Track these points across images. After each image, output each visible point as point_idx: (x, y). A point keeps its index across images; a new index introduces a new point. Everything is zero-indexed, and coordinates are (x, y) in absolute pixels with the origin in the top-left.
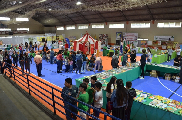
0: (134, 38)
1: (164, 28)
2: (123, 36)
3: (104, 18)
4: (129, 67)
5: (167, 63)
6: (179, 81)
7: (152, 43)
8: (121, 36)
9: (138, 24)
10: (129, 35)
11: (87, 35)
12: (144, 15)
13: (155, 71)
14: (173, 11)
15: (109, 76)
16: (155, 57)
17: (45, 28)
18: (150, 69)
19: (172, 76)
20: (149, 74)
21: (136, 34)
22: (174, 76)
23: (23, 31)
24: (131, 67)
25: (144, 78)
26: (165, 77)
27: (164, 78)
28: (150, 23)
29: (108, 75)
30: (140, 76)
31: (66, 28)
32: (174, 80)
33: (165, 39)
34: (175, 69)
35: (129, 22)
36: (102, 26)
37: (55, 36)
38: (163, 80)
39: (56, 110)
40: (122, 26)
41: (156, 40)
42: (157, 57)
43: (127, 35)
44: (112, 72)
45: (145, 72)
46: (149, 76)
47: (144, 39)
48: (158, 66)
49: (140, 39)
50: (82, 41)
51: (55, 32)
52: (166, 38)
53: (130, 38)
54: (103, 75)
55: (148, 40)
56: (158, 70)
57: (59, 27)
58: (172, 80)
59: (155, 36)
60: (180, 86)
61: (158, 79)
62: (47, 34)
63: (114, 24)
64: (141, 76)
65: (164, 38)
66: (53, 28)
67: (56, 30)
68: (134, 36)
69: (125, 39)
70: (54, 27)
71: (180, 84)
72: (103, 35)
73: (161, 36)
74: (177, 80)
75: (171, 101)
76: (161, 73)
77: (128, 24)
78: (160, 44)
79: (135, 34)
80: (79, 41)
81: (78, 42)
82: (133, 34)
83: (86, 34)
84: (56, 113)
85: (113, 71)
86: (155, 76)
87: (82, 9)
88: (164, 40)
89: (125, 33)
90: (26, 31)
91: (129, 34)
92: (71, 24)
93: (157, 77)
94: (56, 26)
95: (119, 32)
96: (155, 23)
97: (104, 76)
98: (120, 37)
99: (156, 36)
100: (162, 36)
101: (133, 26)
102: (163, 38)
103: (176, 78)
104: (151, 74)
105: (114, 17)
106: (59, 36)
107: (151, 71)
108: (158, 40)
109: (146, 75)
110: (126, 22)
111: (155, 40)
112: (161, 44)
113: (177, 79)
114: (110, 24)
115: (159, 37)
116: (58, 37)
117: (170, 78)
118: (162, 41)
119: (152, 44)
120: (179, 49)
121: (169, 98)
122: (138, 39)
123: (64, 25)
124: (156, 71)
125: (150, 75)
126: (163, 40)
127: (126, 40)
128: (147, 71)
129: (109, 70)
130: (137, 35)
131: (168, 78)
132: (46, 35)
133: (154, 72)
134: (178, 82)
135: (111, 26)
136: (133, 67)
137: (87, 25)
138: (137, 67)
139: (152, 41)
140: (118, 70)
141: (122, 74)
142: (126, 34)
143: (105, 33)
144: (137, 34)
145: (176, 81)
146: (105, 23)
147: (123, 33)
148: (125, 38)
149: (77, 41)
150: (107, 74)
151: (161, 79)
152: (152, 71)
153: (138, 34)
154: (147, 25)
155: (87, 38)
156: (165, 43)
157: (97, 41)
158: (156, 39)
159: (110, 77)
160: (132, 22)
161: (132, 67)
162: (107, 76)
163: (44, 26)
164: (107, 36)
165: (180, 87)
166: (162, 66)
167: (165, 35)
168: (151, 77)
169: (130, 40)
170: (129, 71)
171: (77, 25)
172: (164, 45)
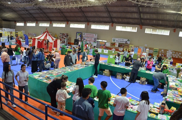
0: (93, 39)
1: (121, 31)
2: (83, 36)
3: (66, 17)
4: (82, 66)
6: (129, 79)
8: (81, 36)
9: (98, 26)
10: (88, 35)
11: (46, 33)
12: (104, 17)
13: (108, 71)
15: (61, 73)
16: (110, 57)
17: (4, 22)
18: (103, 68)
20: (103, 72)
21: (96, 35)
22: (125, 75)
24: (85, 66)
25: (97, 77)
26: (117, 76)
27: (116, 78)
28: (109, 26)
29: (61, 72)
30: (93, 75)
31: (26, 24)
32: (125, 79)
33: (122, 42)
34: (126, 68)
35: (90, 23)
36: (63, 25)
37: (13, 31)
38: (115, 79)
40: (82, 26)
41: (114, 42)
42: (112, 58)
44: (64, 70)
45: (99, 71)
46: (102, 75)
47: (103, 41)
48: (111, 65)
49: (99, 40)
50: (40, 38)
51: (14, 27)
52: (123, 41)
53: (90, 39)
54: (55, 72)
55: (106, 41)
56: (111, 70)
57: (19, 23)
58: (123, 79)
59: (113, 38)
60: (129, 84)
61: (110, 78)
62: (5, 29)
63: (75, 23)
65: (121, 41)
66: (13, 23)
67: (15, 26)
68: (94, 37)
70: (14, 22)
71: (130, 83)
72: (63, 34)
73: (119, 39)
74: (127, 79)
76: (113, 73)
77: (88, 25)
78: (118, 46)
79: (95, 35)
80: (38, 39)
81: (36, 40)
82: (93, 35)
83: (46, 32)
85: (66, 68)
86: (108, 75)
89: (85, 34)
92: (32, 21)
93: (109, 76)
94: (16, 21)
95: (80, 32)
96: (113, 26)
98: (80, 37)
100: (120, 39)
101: (94, 27)
103: (126, 77)
104: (104, 73)
105: (75, 17)
106: (18, 32)
107: (104, 71)
108: (116, 42)
109: (99, 74)
110: (87, 23)
111: (113, 42)
113: (128, 78)
114: (71, 23)
115: (116, 39)
116: (17, 33)
117: (121, 77)
119: (110, 45)
120: (132, 52)
122: (97, 40)
123: (25, 21)
124: (109, 71)
125: (104, 74)
127: (86, 40)
128: (100, 70)
129: (63, 68)
130: (97, 36)
131: (119, 77)
132: (4, 30)
133: (107, 72)
134: (129, 80)
135: (73, 26)
136: (87, 66)
137: (48, 23)
138: (90, 66)
139: (110, 43)
140: (71, 68)
141: (75, 71)
142: (85, 35)
143: (65, 33)
144: (97, 35)
145: (126, 79)
146: (66, 22)
147: (83, 33)
148: (85, 38)
149: (36, 38)
150: (59, 71)
151: (113, 77)
152: (105, 70)
154: (106, 27)
155: (46, 35)
156: (121, 45)
157: (56, 40)
158: (114, 41)
160: (92, 23)
161: (86, 66)
162: (59, 72)
163: (2, 20)
164: (68, 35)
165: (129, 85)
167: (122, 38)
168: (104, 75)
169: (89, 41)
170: (82, 69)
171: (38, 22)
172: (121, 47)
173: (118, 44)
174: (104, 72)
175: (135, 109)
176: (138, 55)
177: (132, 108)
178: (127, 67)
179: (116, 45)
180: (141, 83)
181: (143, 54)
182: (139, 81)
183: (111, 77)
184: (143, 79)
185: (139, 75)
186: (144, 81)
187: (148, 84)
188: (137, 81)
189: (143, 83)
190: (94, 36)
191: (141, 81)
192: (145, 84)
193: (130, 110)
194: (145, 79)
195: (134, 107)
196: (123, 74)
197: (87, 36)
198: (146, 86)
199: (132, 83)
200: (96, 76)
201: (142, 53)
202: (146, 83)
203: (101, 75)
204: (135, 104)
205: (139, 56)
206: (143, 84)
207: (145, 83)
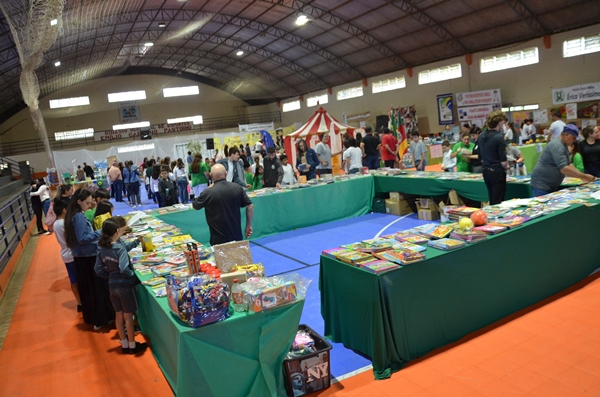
0: (490, 107)
1: (584, 56)
2: (459, 104)
3: (398, 54)
7: (546, 115)
8: (452, 106)
9: (502, 59)
10: (474, 99)
13: (397, 195)
18: (384, 190)
19: (437, 203)
20: (384, 204)
21: (495, 92)
22: (441, 204)
23: (179, 124)
28: (537, 49)
31: (306, 103)
32: (440, 217)
33: (589, 95)
35: (475, 55)
36: (398, 83)
40: (453, 72)
41: (560, 103)
43: (468, 99)
45: (375, 201)
47: (527, 108)
49: (512, 109)
52: (591, 91)
53: (480, 110)
55: (536, 107)
57: (288, 102)
59: (554, 91)
62: (246, 126)
63: (431, 69)
65: (585, 92)
67: (280, 112)
68: (490, 100)
69: (465, 114)
70: (275, 104)
72: (402, 112)
73: (576, 87)
77: (470, 62)
78: (575, 117)
79: (491, 91)
82: (487, 94)
83: (316, 113)
88: (587, 99)
89: (464, 95)
91: (475, 96)
94: (280, 101)
95: (446, 94)
96: (552, 46)
98: (449, 111)
99: (559, 90)
100: (579, 86)
101: (489, 65)
102: (580, 92)
103: (443, 210)
105: (425, 46)
107: (388, 197)
108: (565, 101)
110: (464, 58)
111: (557, 104)
112: (579, 117)
114: (421, 71)
115: (567, 91)
118: (579, 104)
119: (546, 119)
123: (301, 94)
124: (400, 194)
125: (388, 210)
126: (582, 100)
127: (469, 117)
130: (499, 95)
132: (243, 130)
133: (394, 199)
135: (428, 77)
137: (357, 86)
139: (545, 111)
142: (465, 99)
143: (405, 105)
144: (498, 90)
146: (405, 71)
147: (457, 95)
148: (464, 110)
152: (391, 194)
153: (502, 92)
154: (530, 57)
156: (589, 110)
158: (559, 98)
160: (481, 53)
164: (413, 112)
167: (587, 83)
168: (390, 214)
169: (479, 117)
171: (334, 89)
172: (589, 117)
173: (574, 108)
174: (387, 201)
179: (570, 111)
190: (492, 96)
197: (471, 102)
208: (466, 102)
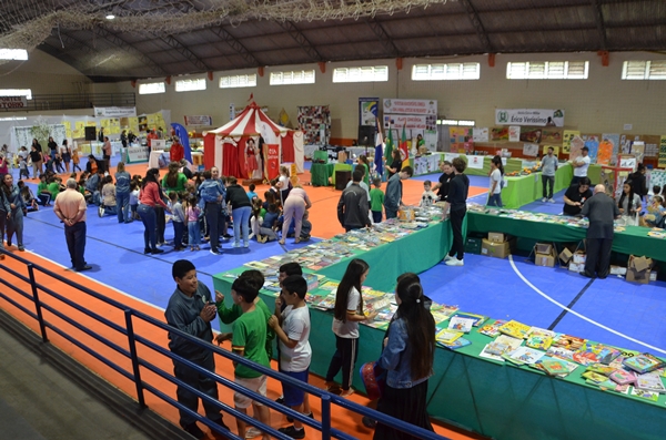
0: (423, 119)
1: (528, 80)
2: (386, 110)
3: (314, 46)
4: (406, 225)
5: (543, 204)
6: (583, 266)
7: (487, 134)
8: (378, 112)
9: (438, 68)
10: (405, 107)
11: (251, 111)
12: (457, 34)
13: (500, 237)
14: (559, 21)
15: (336, 258)
17: (95, 88)
18: (481, 229)
19: (560, 250)
20: (481, 245)
21: (431, 103)
22: (566, 251)
23: (7, 98)
24: (415, 224)
25: (462, 262)
26: (537, 256)
27: (532, 261)
28: (478, 65)
29: (333, 254)
30: (448, 256)
31: (174, 86)
32: (567, 265)
33: (534, 120)
34: (570, 224)
35: (406, 60)
36: (307, 78)
37: (132, 115)
38: (529, 267)
39: (144, 390)
40: (378, 74)
41: (503, 123)
43: (398, 107)
44: (345, 245)
45: (467, 240)
46: (479, 252)
47: (462, 123)
48: (510, 216)
49: (445, 122)
50: (232, 133)
51: (132, 100)
52: (536, 117)
53: (411, 120)
54: (312, 257)
55: (472, 123)
56: (511, 232)
57: (147, 83)
58: (561, 264)
59: (498, 111)
60: (588, 285)
61: (512, 262)
62: (103, 110)
63: (349, 67)
64: (451, 255)
65: (530, 116)
66: (126, 86)
67: (135, 94)
68: (424, 110)
69: (392, 122)
70: (129, 82)
71: (589, 279)
72: (310, 111)
73: (521, 110)
74: (577, 265)
75: (556, 340)
76: (522, 243)
77: (400, 67)
78: (518, 139)
79: (427, 102)
80: (225, 135)
81: (218, 138)
82: (421, 104)
83: (248, 108)
84: (146, 403)
85: (350, 239)
86: (502, 253)
87: (230, 14)
88: (531, 124)
89: (393, 101)
90: (19, 98)
91: (406, 104)
92: (192, 72)
93: (507, 258)
94: (135, 79)
95: (370, 97)
96: (496, 65)
97: (318, 260)
98: (373, 116)
99: (503, 111)
100: (524, 110)
101: (421, 73)
102: (526, 116)
103: (572, 259)
104: (487, 247)
105: (350, 42)
106: (148, 116)
107: (487, 237)
108: (509, 122)
109: (468, 252)
110: (393, 61)
111: (499, 124)
112: (521, 139)
113: (579, 261)
114: (337, 67)
115: (511, 113)
116: (143, 122)
117: (552, 259)
118: (522, 127)
119: (487, 138)
121: (550, 329)
122: (439, 122)
123: (168, 74)
124: (505, 236)
125: (484, 251)
126: (527, 124)
127: (397, 126)
128: (471, 234)
129: (337, 237)
130: (435, 106)
131: (545, 257)
132: (100, 114)
133: (495, 240)
134: (582, 270)
135: (342, 75)
136: (424, 224)
137: (252, 74)
138: (436, 222)
139: (487, 129)
140: (367, 237)
141: (383, 248)
142: (393, 105)
143: (317, 103)
144: (435, 102)
145: (572, 267)
146: (316, 65)
147: (385, 101)
148: (392, 117)
149: (214, 134)
150: (327, 253)
151: (522, 261)
152: (490, 234)
153: (438, 103)
154: (470, 72)
155: (252, 120)
156: (533, 134)
157: (288, 132)
158: (503, 119)
159: (338, 261)
160: (415, 59)
161: (419, 223)
162: (329, 257)
163: (88, 79)
164: (327, 113)
165: (589, 289)
166: (525, 218)
167: (533, 108)
168: (487, 255)
169: (408, 127)
170: (406, 239)
171: (215, 74)
172: (532, 142)
173: (518, 131)
174: (485, 241)
175: (646, 390)
176: (604, 168)
177: (632, 384)
178: (571, 221)
179: (513, 133)
180: (631, 275)
181: (623, 161)
182: (623, 270)
183: (514, 260)
184: (641, 262)
185: (618, 248)
186: (644, 271)
187: (658, 278)
188: (613, 270)
189: (639, 277)
190: (427, 106)
191: (634, 270)
192: (650, 282)
193: (626, 392)
194: (649, 261)
195: (640, 379)
196: (559, 247)
197: (401, 110)
198: (654, 287)
199: (597, 280)
200: (459, 258)
201: (619, 158)
202: (653, 276)
203: (475, 253)
204: (644, 367)
205: (608, 171)
206: (642, 281)
207: (646, 275)
208: (395, 109)
